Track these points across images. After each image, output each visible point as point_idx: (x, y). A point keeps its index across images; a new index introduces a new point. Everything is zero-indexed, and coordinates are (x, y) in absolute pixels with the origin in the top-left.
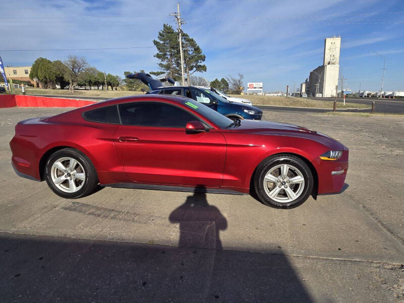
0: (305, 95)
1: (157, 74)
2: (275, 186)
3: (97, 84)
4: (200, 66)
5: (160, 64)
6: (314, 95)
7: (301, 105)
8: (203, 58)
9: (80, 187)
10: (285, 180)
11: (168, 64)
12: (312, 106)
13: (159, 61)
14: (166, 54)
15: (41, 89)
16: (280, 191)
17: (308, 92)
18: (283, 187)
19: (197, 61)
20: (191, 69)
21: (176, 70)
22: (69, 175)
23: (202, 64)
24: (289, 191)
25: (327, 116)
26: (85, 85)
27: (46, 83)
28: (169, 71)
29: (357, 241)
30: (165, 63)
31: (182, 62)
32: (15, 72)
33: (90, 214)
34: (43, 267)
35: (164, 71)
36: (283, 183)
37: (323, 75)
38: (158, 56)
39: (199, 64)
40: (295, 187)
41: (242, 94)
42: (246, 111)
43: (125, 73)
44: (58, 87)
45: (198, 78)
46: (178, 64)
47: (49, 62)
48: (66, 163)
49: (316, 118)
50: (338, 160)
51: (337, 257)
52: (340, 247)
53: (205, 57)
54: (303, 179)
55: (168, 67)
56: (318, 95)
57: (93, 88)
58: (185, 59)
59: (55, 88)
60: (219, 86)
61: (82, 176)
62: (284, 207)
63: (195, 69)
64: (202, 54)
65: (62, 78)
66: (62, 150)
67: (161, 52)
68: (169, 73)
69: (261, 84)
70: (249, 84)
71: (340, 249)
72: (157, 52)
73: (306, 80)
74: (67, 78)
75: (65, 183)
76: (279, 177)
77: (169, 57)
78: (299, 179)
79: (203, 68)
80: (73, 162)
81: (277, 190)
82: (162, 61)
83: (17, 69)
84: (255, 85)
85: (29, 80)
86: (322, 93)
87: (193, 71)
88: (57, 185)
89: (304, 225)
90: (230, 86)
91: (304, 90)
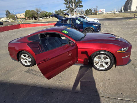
0: (123, 11)
1: (65, 10)
2: (98, 63)
3: (46, 16)
4: (80, 5)
5: (66, 7)
6: (127, 11)
7: (121, 16)
9: (30, 63)
10: (102, 61)
11: (69, 6)
12: (125, 16)
14: (68, 3)
15: (29, 21)
16: (101, 64)
17: (124, 10)
18: (102, 63)
20: (77, 7)
21: (72, 8)
22: (26, 60)
23: (81, 4)
24: (104, 64)
25: (130, 21)
26: (42, 17)
27: (30, 18)
29: (131, 89)
30: (68, 6)
31: (73, 5)
32: (21, 15)
33: (33, 74)
34: (13, 98)
35: (67, 9)
36: (102, 62)
37: (131, 2)
38: (65, 4)
40: (107, 63)
41: (97, 14)
42: (94, 25)
43: (55, 11)
44: (34, 19)
45: (80, 10)
46: (72, 6)
47: (30, 11)
48: (25, 56)
49: (126, 23)
50: (126, 52)
51: (120, 98)
52: (122, 92)
53: (82, 2)
54: (110, 60)
55: (69, 7)
56: (129, 11)
57: (45, 18)
58: (74, 4)
59: (33, 20)
60: (89, 12)
61: (30, 60)
62: (102, 70)
63: (78, 7)
64: (81, 0)
65: (34, 16)
66: (23, 52)
68: (69, 10)
69: (104, 10)
70: (99, 10)
71: (122, 93)
72: (65, 2)
73: (124, 5)
74: (36, 16)
75: (26, 62)
76: (100, 59)
78: (108, 60)
79: (82, 6)
80: (27, 56)
81: (99, 64)
83: (21, 14)
84: (102, 10)
85: (25, 17)
86: (131, 9)
87: (78, 8)
88: (23, 63)
89: (109, 80)
90: (93, 11)
91: (123, 9)
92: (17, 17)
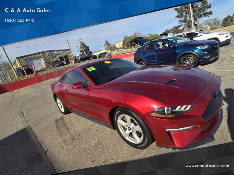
1: (178, 27)
5: (180, 21)
8: (209, 7)
10: (131, 127)
11: (185, 19)
13: (179, 19)
14: (183, 14)
15: (126, 50)
19: (204, 11)
21: (189, 21)
23: (208, 10)
24: (134, 135)
28: (185, 23)
30: (182, 19)
32: (120, 45)
35: (182, 24)
38: (178, 17)
39: (206, 12)
44: (133, 47)
45: (213, 20)
53: (210, 5)
55: (184, 21)
59: (131, 48)
63: (203, 16)
64: (208, 4)
67: (179, 13)
68: (185, 25)
72: (177, 14)
77: (185, 14)
79: (211, 13)
82: (181, 18)
83: (120, 43)
87: (201, 18)
92: (115, 47)
